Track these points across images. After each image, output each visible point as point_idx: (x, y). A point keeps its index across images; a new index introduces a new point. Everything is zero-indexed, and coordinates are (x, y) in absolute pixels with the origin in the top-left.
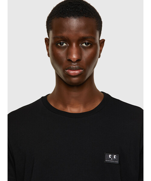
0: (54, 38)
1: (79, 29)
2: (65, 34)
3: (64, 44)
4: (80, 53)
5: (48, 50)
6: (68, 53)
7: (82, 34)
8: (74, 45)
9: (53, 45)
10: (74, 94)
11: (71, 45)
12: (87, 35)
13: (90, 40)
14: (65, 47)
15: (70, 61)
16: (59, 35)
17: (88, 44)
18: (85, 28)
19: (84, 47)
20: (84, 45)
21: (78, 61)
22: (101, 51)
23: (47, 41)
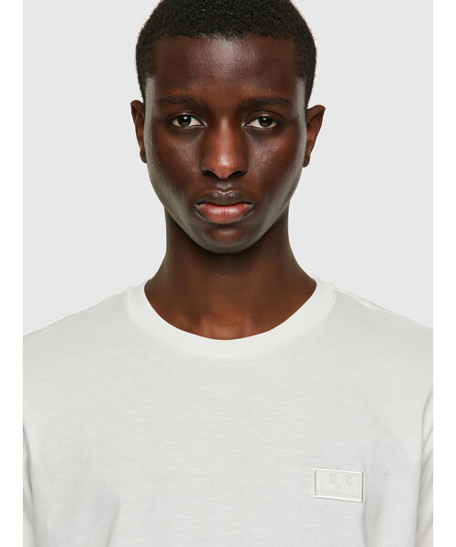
0: (161, 102)
1: (242, 73)
2: (195, 89)
3: (194, 122)
4: (242, 152)
5: (140, 138)
6: (205, 151)
7: (251, 89)
8: (224, 124)
9: (155, 123)
10: (225, 280)
11: (213, 125)
12: (268, 93)
13: (275, 108)
14: (195, 130)
15: (210, 175)
16: (178, 92)
17: (269, 121)
18: (260, 70)
19: (254, 132)
20: (256, 124)
21: (237, 175)
22: (311, 144)
23: (137, 109)
